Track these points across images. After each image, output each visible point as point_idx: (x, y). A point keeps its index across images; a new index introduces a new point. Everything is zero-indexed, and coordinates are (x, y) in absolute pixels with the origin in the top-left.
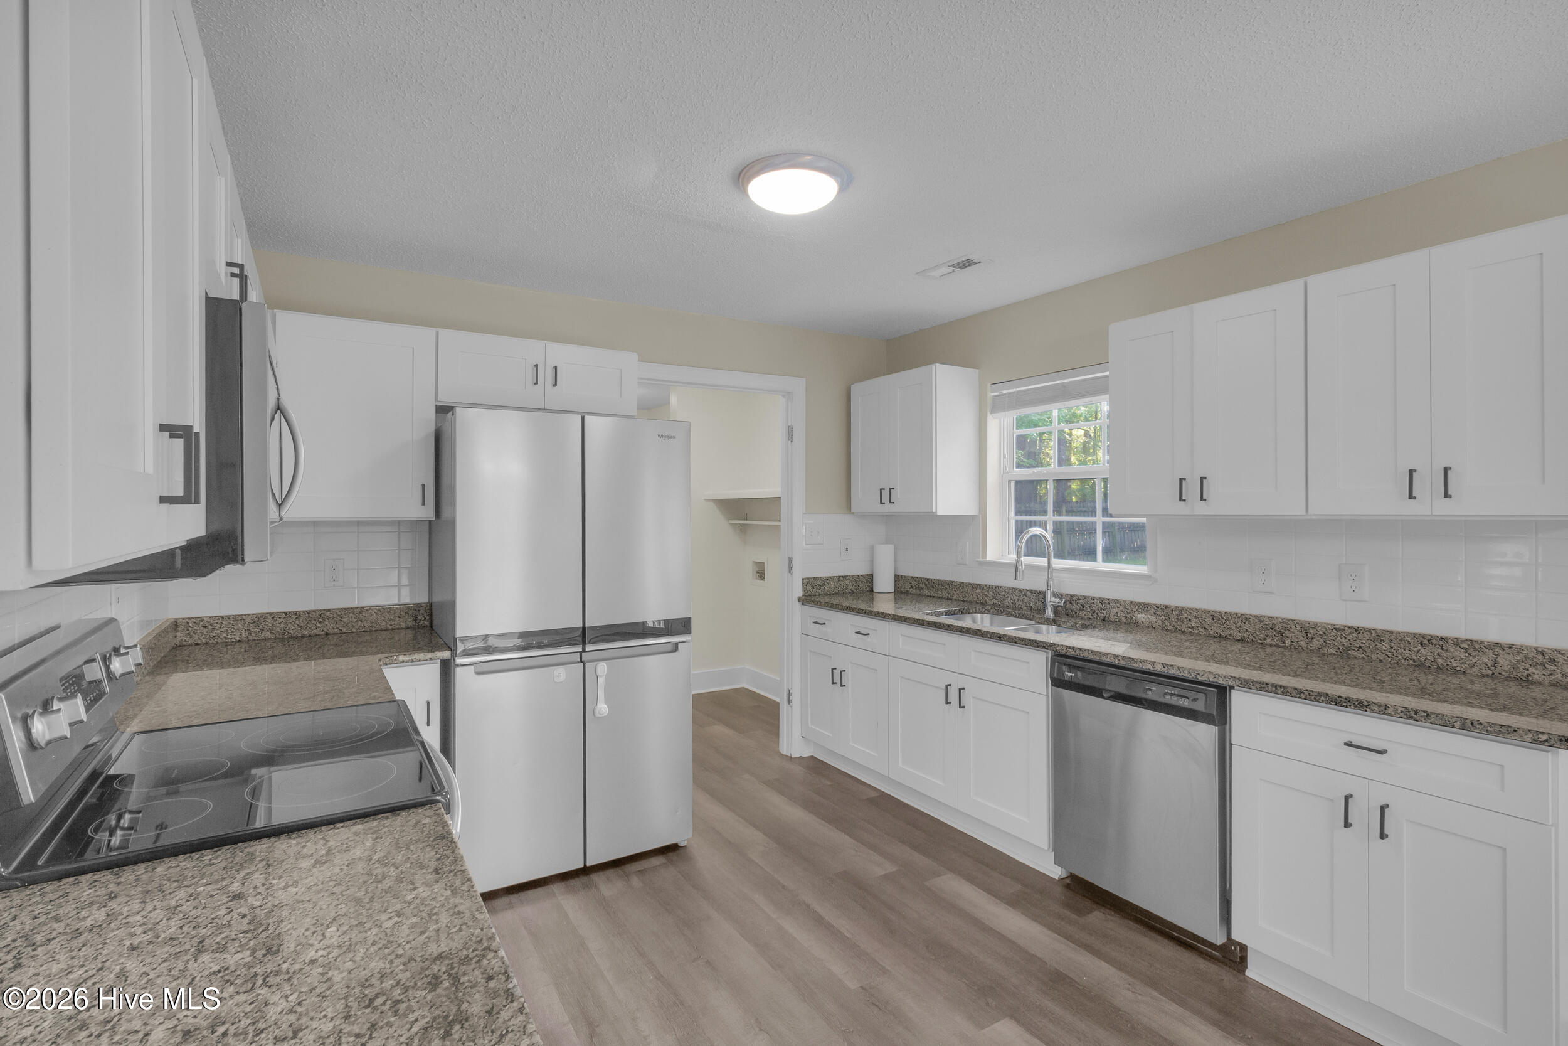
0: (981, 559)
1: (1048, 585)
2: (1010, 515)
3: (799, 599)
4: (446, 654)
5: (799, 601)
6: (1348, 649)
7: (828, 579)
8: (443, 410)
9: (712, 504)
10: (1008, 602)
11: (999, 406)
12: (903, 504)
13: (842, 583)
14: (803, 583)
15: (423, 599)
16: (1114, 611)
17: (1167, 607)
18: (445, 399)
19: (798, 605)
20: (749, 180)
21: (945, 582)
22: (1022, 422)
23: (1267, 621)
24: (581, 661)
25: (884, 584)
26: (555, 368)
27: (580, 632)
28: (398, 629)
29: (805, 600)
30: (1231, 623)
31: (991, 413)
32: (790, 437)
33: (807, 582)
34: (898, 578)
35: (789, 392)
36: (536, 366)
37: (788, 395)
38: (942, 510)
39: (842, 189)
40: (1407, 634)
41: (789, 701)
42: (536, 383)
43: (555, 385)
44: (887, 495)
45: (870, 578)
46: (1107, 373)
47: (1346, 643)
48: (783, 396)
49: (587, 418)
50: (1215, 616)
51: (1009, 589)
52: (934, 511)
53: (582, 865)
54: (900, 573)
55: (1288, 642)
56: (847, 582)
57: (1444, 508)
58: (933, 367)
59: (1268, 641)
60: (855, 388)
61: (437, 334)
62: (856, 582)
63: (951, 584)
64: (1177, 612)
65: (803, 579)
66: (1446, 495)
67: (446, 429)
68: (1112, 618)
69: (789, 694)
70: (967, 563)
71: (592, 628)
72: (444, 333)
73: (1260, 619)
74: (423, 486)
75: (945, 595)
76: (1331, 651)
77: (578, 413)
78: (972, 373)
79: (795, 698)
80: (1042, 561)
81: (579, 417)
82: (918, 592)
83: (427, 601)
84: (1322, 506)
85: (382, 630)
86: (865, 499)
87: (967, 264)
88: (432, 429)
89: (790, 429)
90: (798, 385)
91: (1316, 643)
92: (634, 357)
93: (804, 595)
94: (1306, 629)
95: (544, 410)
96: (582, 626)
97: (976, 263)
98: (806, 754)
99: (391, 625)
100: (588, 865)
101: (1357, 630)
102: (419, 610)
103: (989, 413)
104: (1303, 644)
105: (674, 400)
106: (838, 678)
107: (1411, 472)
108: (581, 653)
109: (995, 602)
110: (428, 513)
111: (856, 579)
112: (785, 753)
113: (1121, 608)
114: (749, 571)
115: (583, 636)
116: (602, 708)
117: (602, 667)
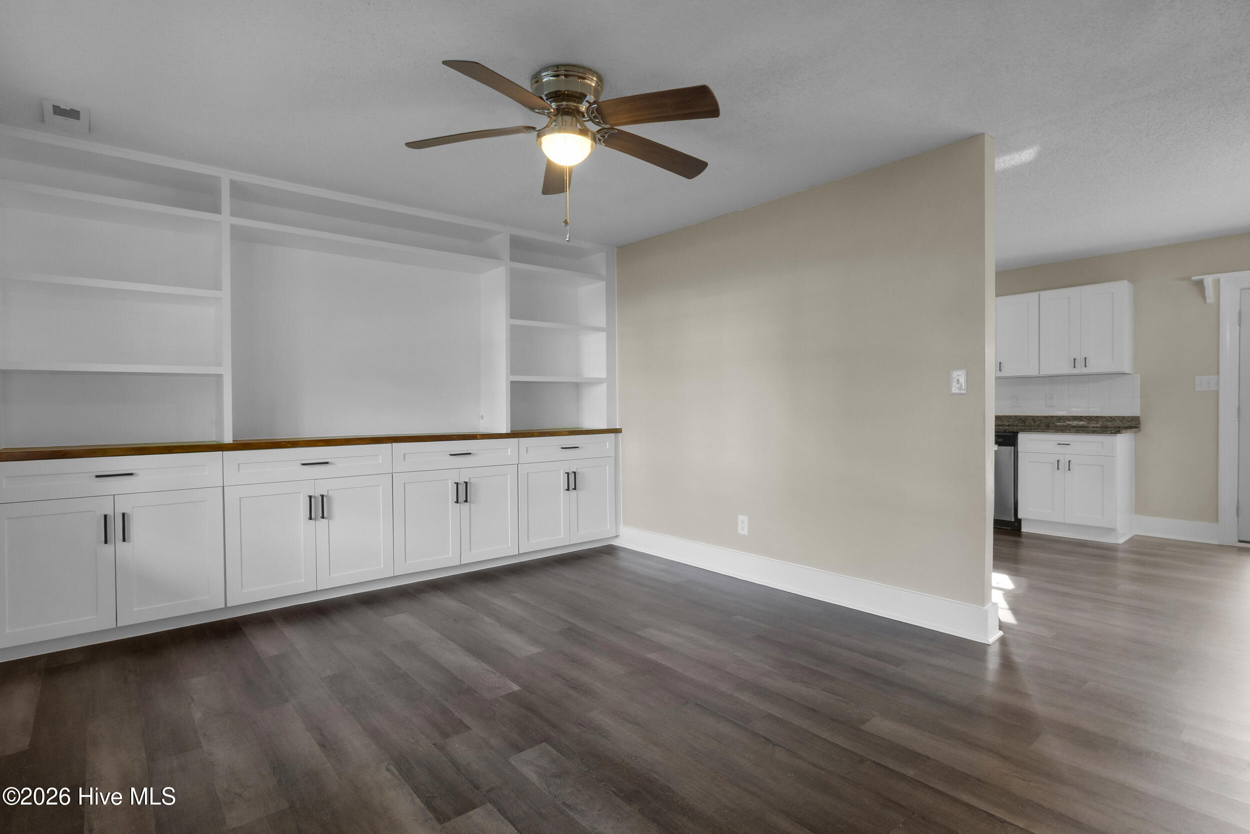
23: (1019, 417)
30: (1004, 420)
40: (1069, 416)
47: (1048, 422)
55: (1027, 424)
57: (1085, 371)
59: (1019, 424)
66: (1085, 366)
73: (1016, 417)
76: (1043, 425)
84: (1045, 372)
91: (1037, 423)
94: (1033, 418)
101: (1051, 417)
104: (1033, 424)
107: (1075, 359)
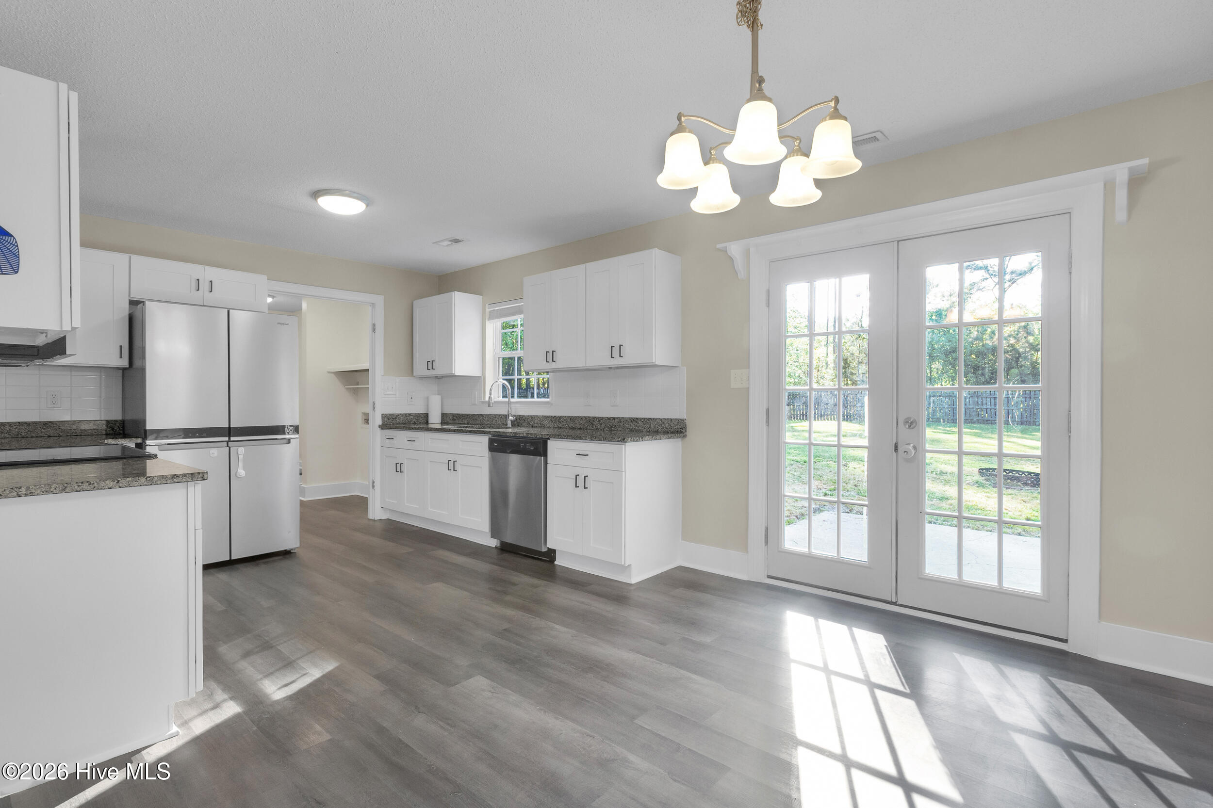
0: (483, 400)
1: (508, 411)
2: (499, 377)
3: (380, 426)
4: (139, 441)
5: (379, 427)
6: (612, 427)
7: (398, 415)
8: (134, 303)
9: (332, 375)
10: (494, 422)
11: (493, 316)
12: (439, 371)
13: (408, 418)
14: (382, 417)
15: (119, 417)
16: (536, 421)
17: (555, 416)
18: (135, 296)
19: (379, 430)
20: (319, 197)
21: (465, 414)
22: (506, 326)
23: (588, 419)
24: (228, 446)
25: (435, 419)
26: (211, 282)
27: (228, 429)
28: (101, 435)
29: (383, 427)
30: (576, 421)
31: (488, 320)
32: (374, 330)
33: (384, 417)
34: (443, 415)
35: (373, 304)
36: (198, 280)
37: (373, 305)
38: (458, 372)
39: (367, 206)
41: (373, 487)
42: (198, 290)
43: (211, 291)
44: (431, 365)
45: (426, 416)
46: (523, 304)
47: (611, 425)
48: (370, 305)
49: (231, 311)
50: (572, 419)
51: (494, 415)
52: (453, 373)
53: (229, 559)
54: (445, 412)
55: (594, 427)
56: (412, 417)
57: (620, 361)
58: (453, 293)
60: (415, 302)
61: (130, 258)
62: (418, 417)
63: (468, 415)
64: (558, 419)
65: (382, 415)
66: (620, 356)
67: (138, 314)
68: (535, 425)
69: (373, 482)
70: (476, 403)
71: (234, 428)
72: (135, 258)
74: (121, 347)
75: (466, 422)
76: (607, 429)
77: (226, 308)
78: (478, 298)
79: (378, 485)
80: (507, 400)
81: (227, 310)
82: (453, 422)
83: (120, 418)
85: (89, 435)
86: (420, 368)
87: (457, 241)
88: (126, 313)
89: (374, 325)
90: (379, 300)
91: (603, 426)
92: (265, 277)
93: (383, 424)
94: (600, 419)
95: (204, 306)
96: (228, 426)
97: (460, 241)
98: (384, 517)
99: (95, 432)
100: (232, 559)
101: (614, 418)
102: (115, 424)
103: (487, 321)
104: (599, 427)
105: (304, 306)
106: (399, 468)
107: (612, 347)
108: (228, 442)
109: (488, 423)
110: (125, 363)
111: (417, 416)
112: (371, 518)
113: (539, 419)
114: (360, 419)
115: (229, 432)
116: (242, 472)
117: (241, 450)
